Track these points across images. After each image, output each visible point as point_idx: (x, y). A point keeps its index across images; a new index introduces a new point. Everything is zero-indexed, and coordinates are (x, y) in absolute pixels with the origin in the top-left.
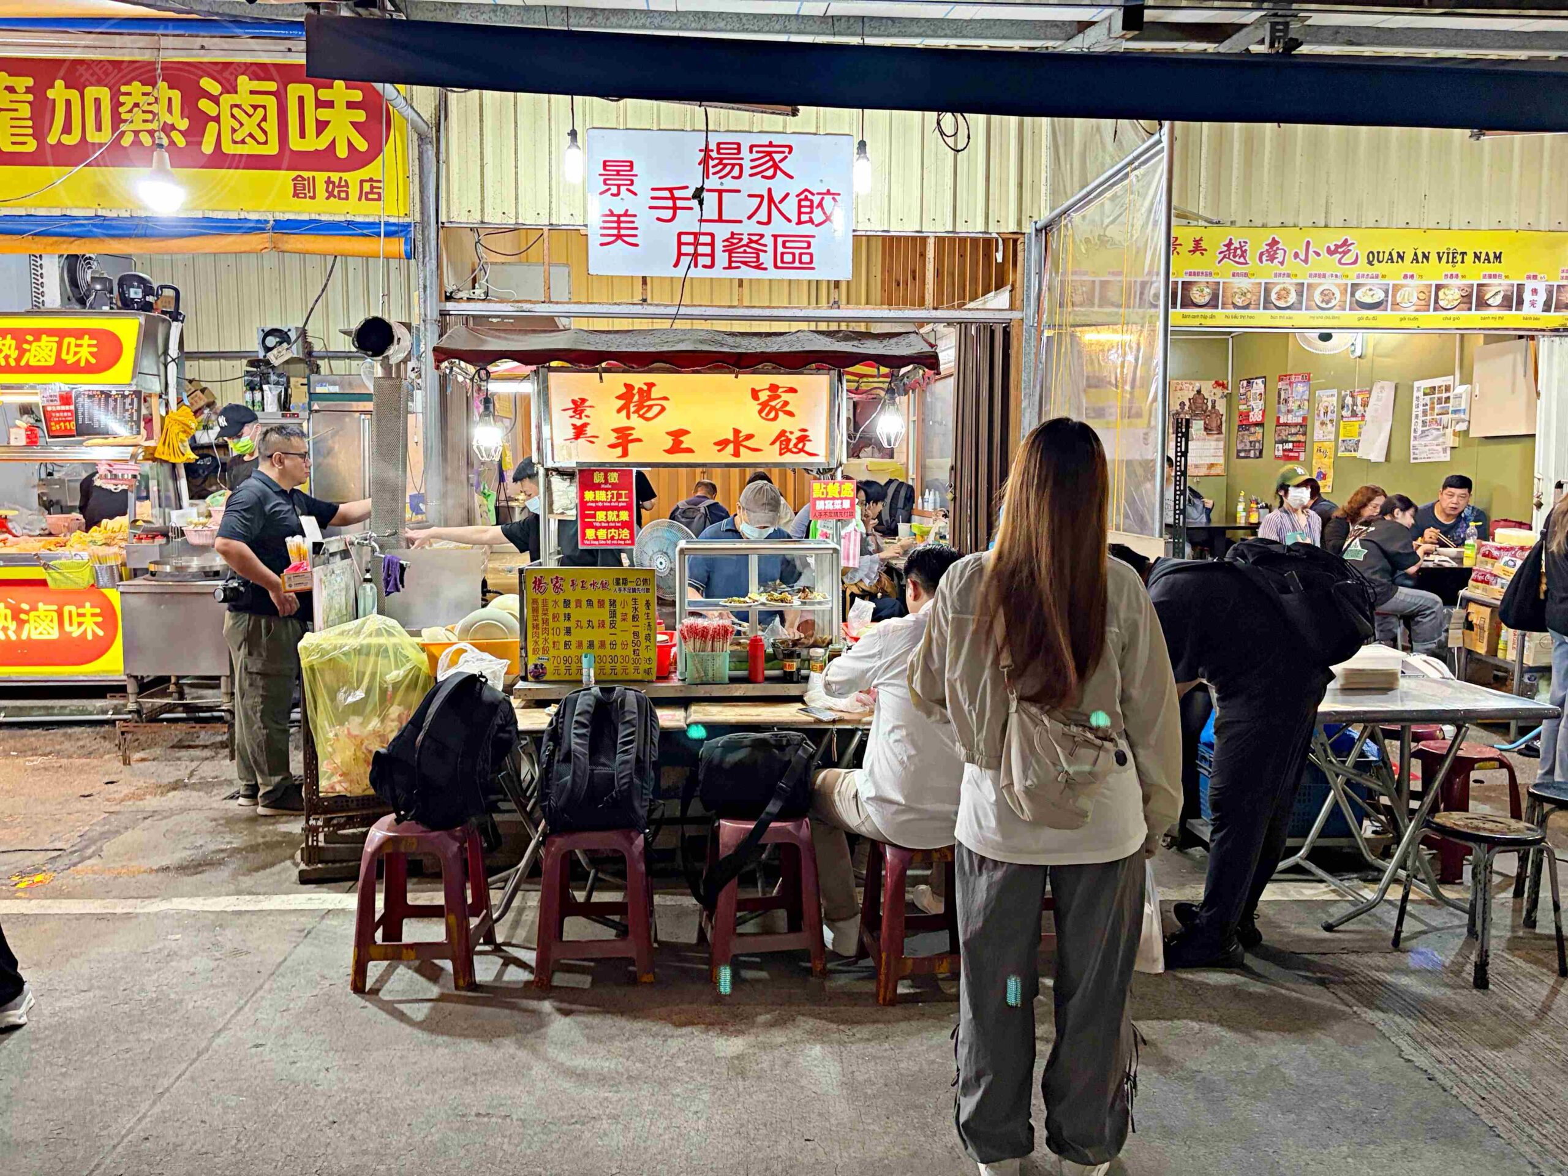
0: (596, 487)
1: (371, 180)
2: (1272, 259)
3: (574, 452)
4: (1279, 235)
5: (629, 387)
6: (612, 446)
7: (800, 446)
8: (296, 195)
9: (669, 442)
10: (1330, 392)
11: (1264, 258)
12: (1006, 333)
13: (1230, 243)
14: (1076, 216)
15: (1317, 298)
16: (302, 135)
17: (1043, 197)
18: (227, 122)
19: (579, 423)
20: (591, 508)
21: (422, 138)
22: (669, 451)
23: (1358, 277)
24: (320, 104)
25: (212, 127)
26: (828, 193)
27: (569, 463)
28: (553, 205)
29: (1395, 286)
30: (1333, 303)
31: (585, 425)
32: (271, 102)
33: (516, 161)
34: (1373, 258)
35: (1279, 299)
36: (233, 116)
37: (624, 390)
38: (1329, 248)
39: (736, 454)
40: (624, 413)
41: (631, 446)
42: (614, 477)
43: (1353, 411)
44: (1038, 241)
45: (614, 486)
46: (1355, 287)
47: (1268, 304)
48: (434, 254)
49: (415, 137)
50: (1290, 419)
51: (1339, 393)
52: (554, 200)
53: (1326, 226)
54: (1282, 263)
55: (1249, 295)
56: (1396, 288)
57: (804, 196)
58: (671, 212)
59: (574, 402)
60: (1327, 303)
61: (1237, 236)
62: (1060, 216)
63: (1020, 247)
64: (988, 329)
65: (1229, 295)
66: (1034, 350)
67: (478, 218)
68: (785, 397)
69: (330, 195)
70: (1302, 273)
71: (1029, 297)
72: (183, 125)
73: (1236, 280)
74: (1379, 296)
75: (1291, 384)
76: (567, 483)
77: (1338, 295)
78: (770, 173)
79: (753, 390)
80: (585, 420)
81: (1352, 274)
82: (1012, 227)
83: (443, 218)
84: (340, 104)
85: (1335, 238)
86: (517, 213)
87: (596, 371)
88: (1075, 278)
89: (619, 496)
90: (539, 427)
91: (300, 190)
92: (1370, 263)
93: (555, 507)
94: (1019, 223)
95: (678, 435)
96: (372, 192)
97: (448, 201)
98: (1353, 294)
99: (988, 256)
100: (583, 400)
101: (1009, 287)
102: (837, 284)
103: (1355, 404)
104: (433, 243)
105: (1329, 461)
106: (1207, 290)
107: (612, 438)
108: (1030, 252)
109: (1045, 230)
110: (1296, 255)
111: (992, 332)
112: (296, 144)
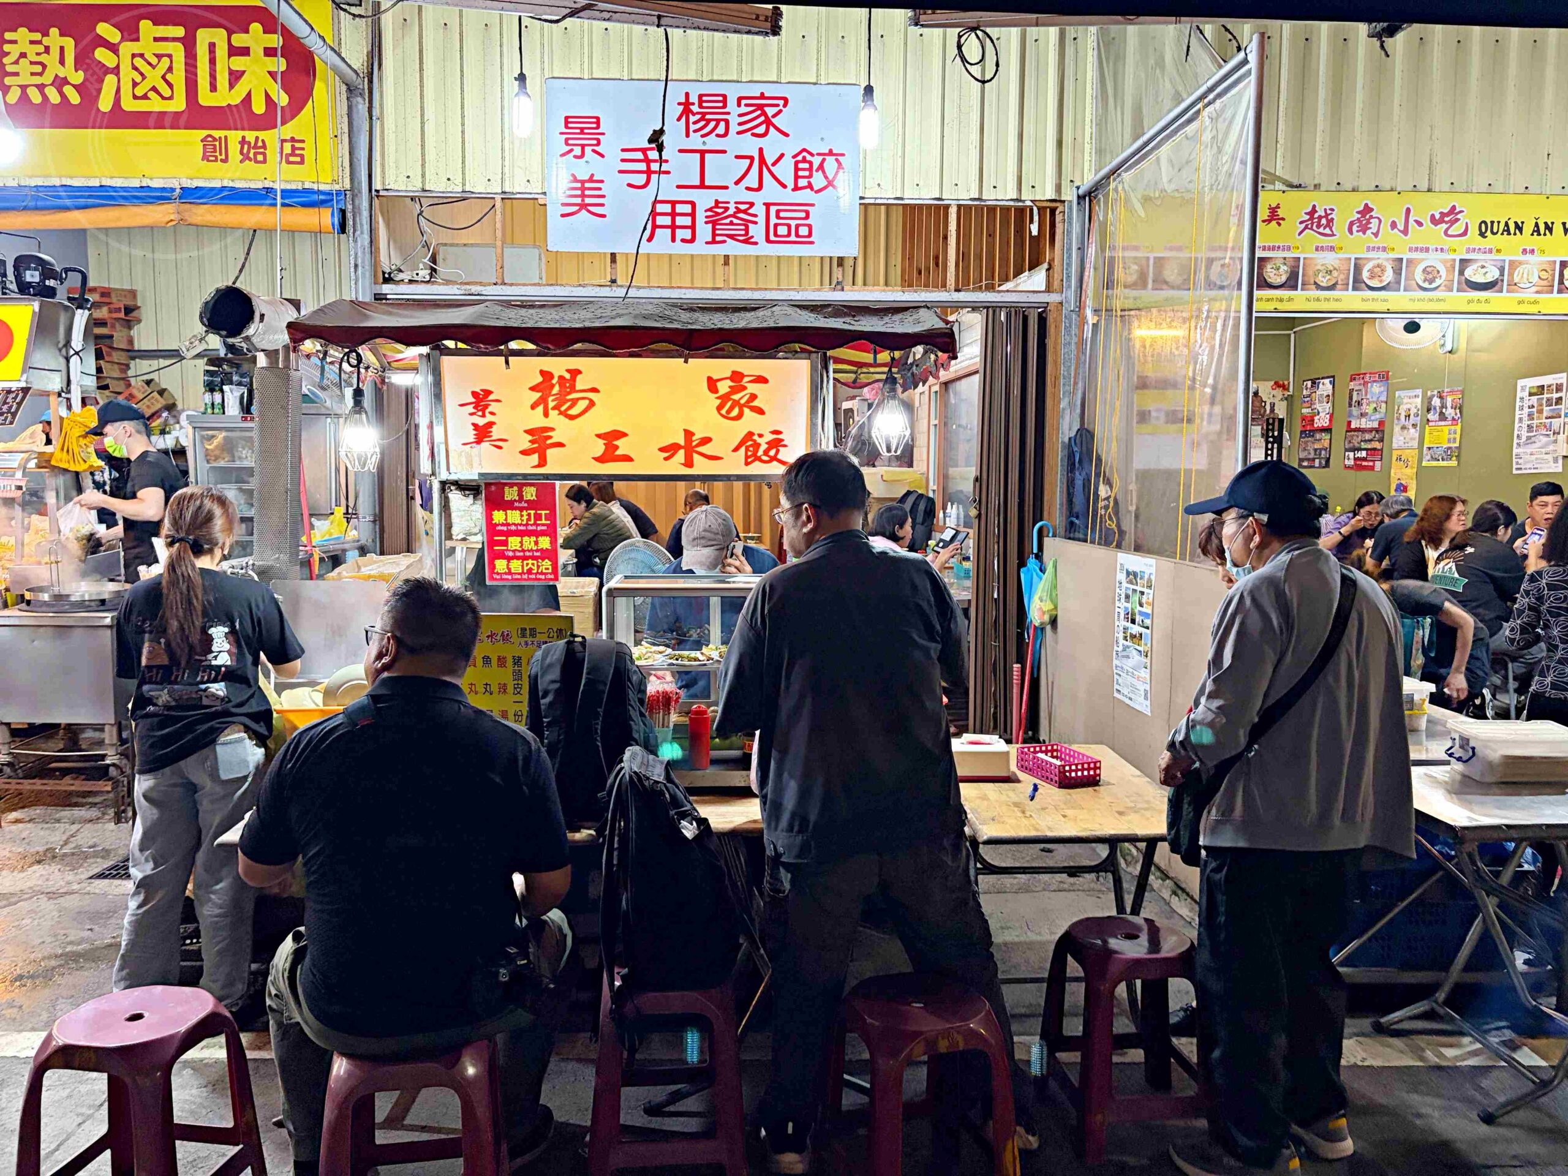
0: (508, 506)
1: (293, 140)
2: (1364, 229)
3: (476, 460)
4: (1373, 200)
5: (546, 375)
6: (524, 453)
7: (772, 453)
8: (205, 158)
9: (599, 447)
10: (1412, 393)
11: (1355, 228)
12: (1042, 320)
13: (1314, 210)
14: (1126, 176)
15: (1419, 277)
16: (213, 88)
17: (1087, 157)
18: (127, 74)
19: (481, 422)
20: (501, 533)
21: (351, 90)
22: (600, 460)
23: (1468, 251)
24: (235, 51)
25: (110, 79)
26: (831, 153)
27: (468, 473)
28: (506, 170)
29: (1511, 263)
30: (1438, 282)
31: (491, 424)
32: (178, 51)
33: (463, 117)
34: (1485, 229)
35: (1372, 277)
36: (135, 68)
37: (540, 379)
38: (1433, 216)
39: (689, 463)
40: (540, 409)
41: (550, 452)
42: (530, 493)
43: (1441, 413)
44: (1081, 209)
45: (531, 505)
46: (1464, 263)
47: (1358, 284)
48: (366, 227)
49: (344, 88)
50: (1364, 423)
51: (1424, 394)
52: (507, 163)
53: (1429, 190)
54: (1376, 235)
55: (1335, 274)
56: (1513, 265)
57: (802, 158)
58: (645, 176)
59: (474, 394)
60: (1431, 281)
61: (1322, 202)
62: (1107, 177)
63: (1059, 218)
64: (1019, 314)
65: (1310, 273)
66: (1075, 340)
67: (419, 186)
68: (752, 388)
69: (246, 157)
70: (1400, 246)
71: (1069, 277)
72: (78, 77)
73: (1321, 254)
74: (1493, 274)
75: (1365, 384)
76: (471, 499)
77: (1443, 273)
78: (761, 130)
79: (710, 379)
80: (489, 418)
81: (1459, 248)
82: (1050, 194)
83: (377, 185)
84: (257, 51)
85: (1440, 204)
86: (464, 179)
87: (499, 353)
88: (1128, 254)
89: (538, 517)
90: (431, 427)
91: (213, 152)
92: (1482, 235)
93: (455, 531)
94: (1058, 188)
95: (612, 437)
96: (295, 153)
97: (383, 166)
98: (1461, 273)
99: (1021, 229)
100: (488, 393)
101: (1046, 266)
102: (841, 261)
103: (1443, 406)
104: (365, 214)
105: (1411, 471)
106: (1284, 268)
107: (525, 442)
108: (1070, 223)
109: (1089, 197)
110: (1394, 225)
111: (1025, 319)
112: (206, 98)
